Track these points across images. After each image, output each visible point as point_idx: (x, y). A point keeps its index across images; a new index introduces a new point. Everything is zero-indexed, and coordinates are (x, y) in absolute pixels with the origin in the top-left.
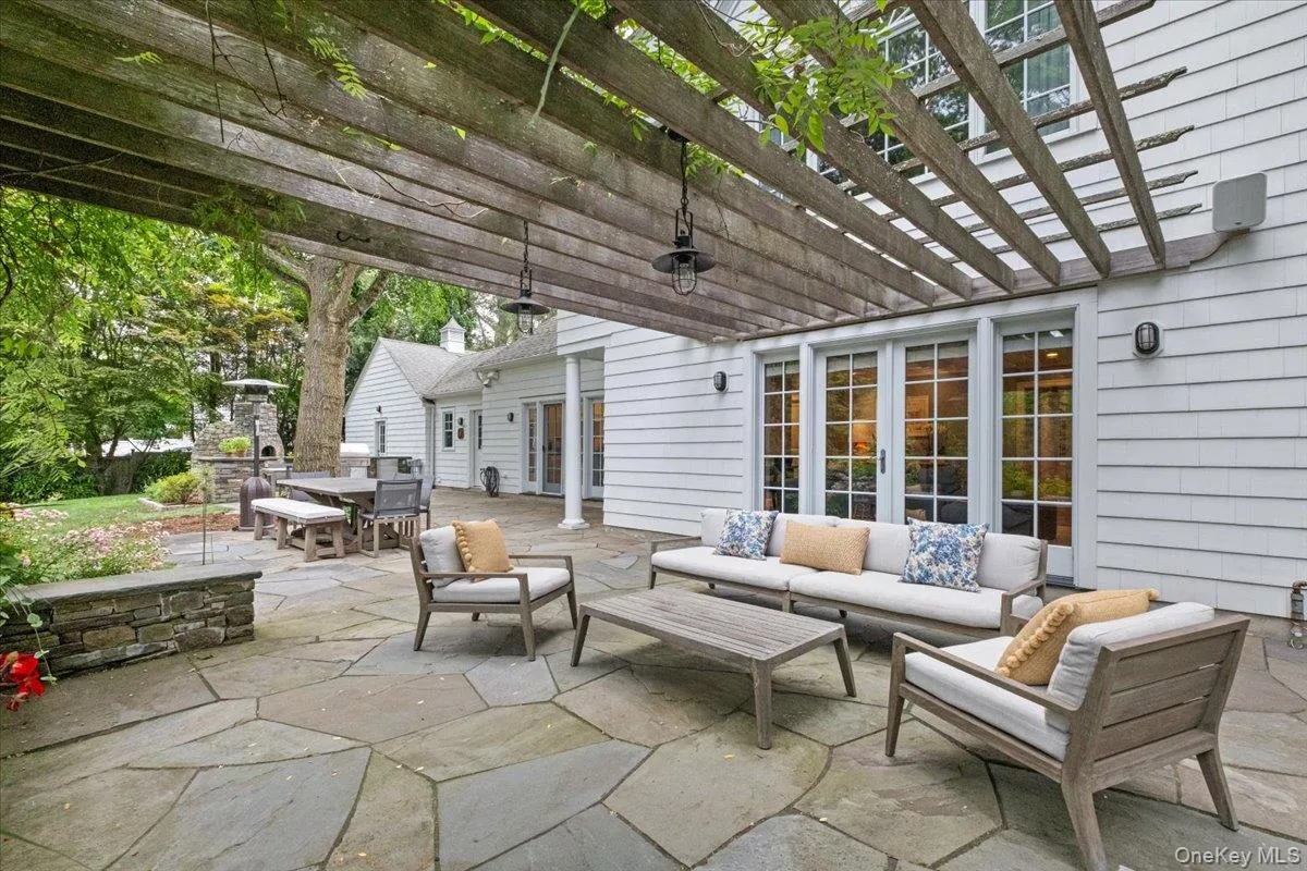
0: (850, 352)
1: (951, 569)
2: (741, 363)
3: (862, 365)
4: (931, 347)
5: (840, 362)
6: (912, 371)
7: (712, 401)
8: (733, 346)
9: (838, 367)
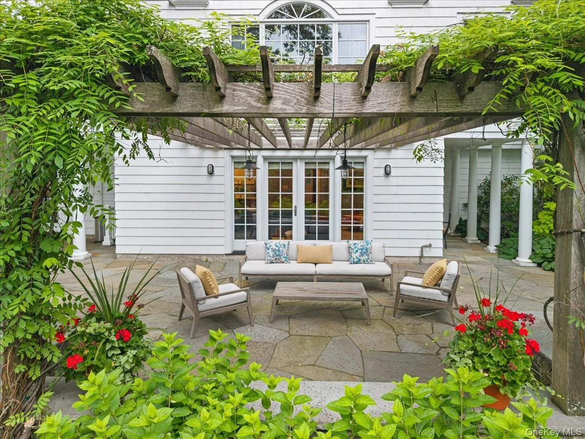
0: (280, 161)
1: (367, 257)
2: (223, 160)
3: (287, 167)
4: (315, 163)
5: (276, 165)
6: (308, 172)
7: (205, 179)
8: (217, 151)
9: (275, 167)
